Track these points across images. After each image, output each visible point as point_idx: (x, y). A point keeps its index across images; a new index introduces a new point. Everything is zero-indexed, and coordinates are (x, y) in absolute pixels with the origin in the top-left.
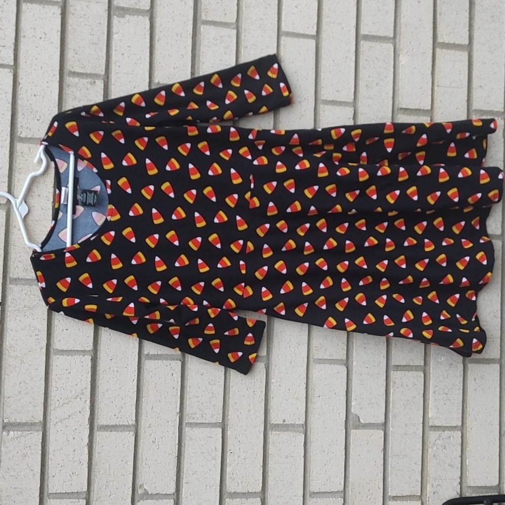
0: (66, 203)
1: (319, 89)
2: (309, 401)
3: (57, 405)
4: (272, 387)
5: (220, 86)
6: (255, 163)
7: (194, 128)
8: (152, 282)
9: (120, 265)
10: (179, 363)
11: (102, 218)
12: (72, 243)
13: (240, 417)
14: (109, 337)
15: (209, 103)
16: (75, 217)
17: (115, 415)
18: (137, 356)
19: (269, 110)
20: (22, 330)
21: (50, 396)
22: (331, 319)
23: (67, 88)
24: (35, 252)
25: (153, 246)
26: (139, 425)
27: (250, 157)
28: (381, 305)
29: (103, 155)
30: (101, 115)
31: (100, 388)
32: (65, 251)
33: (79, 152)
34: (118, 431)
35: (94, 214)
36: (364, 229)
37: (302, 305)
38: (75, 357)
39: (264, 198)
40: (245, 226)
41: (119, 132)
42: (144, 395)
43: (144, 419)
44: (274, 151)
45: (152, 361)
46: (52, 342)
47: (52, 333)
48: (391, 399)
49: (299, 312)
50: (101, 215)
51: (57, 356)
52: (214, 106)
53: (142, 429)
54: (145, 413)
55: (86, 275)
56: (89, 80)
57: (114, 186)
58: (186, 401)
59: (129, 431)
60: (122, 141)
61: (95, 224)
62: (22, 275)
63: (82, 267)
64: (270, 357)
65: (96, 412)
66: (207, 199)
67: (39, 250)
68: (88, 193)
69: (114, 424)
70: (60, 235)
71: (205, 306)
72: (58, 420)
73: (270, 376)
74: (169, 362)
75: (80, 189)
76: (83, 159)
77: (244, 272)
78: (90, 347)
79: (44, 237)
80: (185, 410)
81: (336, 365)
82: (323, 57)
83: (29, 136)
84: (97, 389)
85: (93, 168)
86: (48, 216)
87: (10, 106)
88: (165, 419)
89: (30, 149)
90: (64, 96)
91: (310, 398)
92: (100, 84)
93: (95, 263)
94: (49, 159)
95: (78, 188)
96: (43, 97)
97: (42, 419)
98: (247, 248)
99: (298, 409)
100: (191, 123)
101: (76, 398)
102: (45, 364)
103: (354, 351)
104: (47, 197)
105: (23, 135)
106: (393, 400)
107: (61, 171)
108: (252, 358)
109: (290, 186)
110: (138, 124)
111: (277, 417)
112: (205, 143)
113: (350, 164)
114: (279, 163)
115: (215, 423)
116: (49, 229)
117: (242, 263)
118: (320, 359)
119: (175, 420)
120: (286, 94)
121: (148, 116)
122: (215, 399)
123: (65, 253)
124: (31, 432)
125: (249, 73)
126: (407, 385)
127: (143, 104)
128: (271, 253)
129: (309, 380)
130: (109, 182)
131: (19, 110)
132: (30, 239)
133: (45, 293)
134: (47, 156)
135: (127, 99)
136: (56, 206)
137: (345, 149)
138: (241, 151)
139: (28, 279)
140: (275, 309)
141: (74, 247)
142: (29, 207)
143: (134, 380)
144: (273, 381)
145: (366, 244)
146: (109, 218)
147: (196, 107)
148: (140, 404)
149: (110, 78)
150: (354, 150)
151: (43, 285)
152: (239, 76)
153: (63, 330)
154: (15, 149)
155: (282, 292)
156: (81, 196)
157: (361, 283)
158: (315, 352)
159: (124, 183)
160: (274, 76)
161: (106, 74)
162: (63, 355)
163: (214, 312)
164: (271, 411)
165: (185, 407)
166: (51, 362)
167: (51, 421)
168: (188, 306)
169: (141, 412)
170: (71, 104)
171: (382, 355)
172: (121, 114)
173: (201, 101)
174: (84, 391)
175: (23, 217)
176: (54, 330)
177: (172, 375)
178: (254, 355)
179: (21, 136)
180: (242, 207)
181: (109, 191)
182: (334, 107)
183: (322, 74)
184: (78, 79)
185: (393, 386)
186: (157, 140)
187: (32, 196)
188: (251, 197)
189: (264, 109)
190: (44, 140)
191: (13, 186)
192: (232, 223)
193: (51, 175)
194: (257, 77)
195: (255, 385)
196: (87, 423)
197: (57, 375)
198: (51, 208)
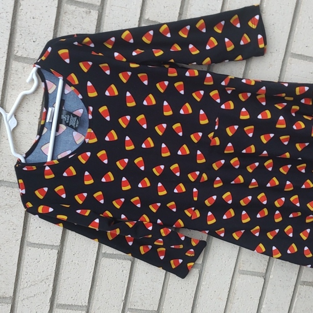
0: (51, 121)
1: (290, 42)
2: (229, 301)
3: (25, 285)
4: (202, 288)
5: (204, 31)
6: (223, 107)
7: (174, 70)
8: (117, 198)
9: (91, 181)
10: (130, 263)
11: (81, 137)
12: (53, 159)
13: (172, 308)
14: (75, 237)
15: (191, 46)
16: (58, 134)
17: (72, 298)
18: (96, 254)
19: (243, 59)
20: (2, 224)
21: (20, 277)
22: (261, 245)
23: (64, 15)
24: (19, 162)
25: (122, 168)
26: (90, 306)
27: (218, 101)
28: (305, 238)
29: (89, 84)
30: (92, 45)
31: (62, 276)
32: (45, 165)
33: (68, 79)
34: (73, 310)
35: (75, 133)
36: (303, 171)
37: (240, 231)
38: (45, 250)
39: (225, 139)
40: (204, 161)
41: (106, 65)
42: (97, 284)
43: (95, 303)
44: (240, 96)
45: (108, 259)
46: (26, 236)
47: (28, 228)
48: (294, 306)
49: (236, 236)
50: (81, 135)
51: (30, 248)
52: (196, 50)
53: (92, 310)
54: (97, 298)
55: (61, 187)
56: (84, 9)
57: (96, 113)
58: (131, 292)
59: (82, 310)
60: (108, 72)
61: (74, 143)
62: (6, 178)
63: (58, 180)
64: (205, 264)
65: (57, 293)
66: (174, 133)
67: (23, 161)
68: (72, 116)
69: (70, 304)
70: (43, 148)
71: (159, 224)
72: (26, 297)
73: (201, 280)
74: (121, 261)
75: (65, 110)
76: (71, 85)
77: (195, 199)
78: (58, 243)
79: (29, 148)
80: (129, 298)
81: (256, 277)
82: (300, 13)
83: (25, 56)
84: (60, 276)
85: (78, 95)
86: (34, 130)
87: (9, 25)
88: (112, 304)
89: (24, 68)
90: (60, 22)
91: (230, 299)
92: (95, 14)
93: (70, 178)
94: (40, 80)
95: (63, 108)
96: (41, 20)
97: (12, 295)
98: (202, 178)
99: (219, 306)
100: (172, 65)
101: (41, 282)
102: (18, 253)
103: (273, 267)
104: (34, 113)
105: (19, 54)
106: (295, 307)
107: (50, 91)
108: (190, 266)
109: (250, 131)
110: (124, 60)
111: (202, 311)
112: (181, 83)
113: (305, 117)
114: (244, 110)
115: (152, 311)
116: (34, 142)
117: (195, 190)
118: (244, 271)
119: (120, 306)
120: (262, 46)
121: (134, 54)
122: (154, 292)
123: (46, 166)
124: (2, 304)
125: (232, 21)
126: (309, 297)
127: (132, 41)
128: (221, 184)
129: (232, 285)
130: (91, 108)
131: (18, 30)
132: (17, 149)
133: (25, 199)
134: (39, 77)
135: (118, 34)
136: (42, 123)
137: (303, 101)
138: (212, 94)
139: (11, 182)
140: (216, 231)
141: (53, 162)
142: (17, 121)
143: (91, 272)
144: (203, 283)
145: (304, 187)
146: (87, 140)
147: (179, 49)
148: (93, 291)
149: (104, 9)
150: (311, 104)
151: (24, 191)
152: (223, 23)
153: (36, 228)
154: (10, 66)
155: (225, 217)
156: (65, 116)
157: (291, 216)
158: (241, 264)
159: (104, 111)
160: (254, 27)
161: (102, 5)
162: (34, 247)
163: (165, 232)
164: (197, 306)
165: (129, 295)
166: (24, 251)
167: (19, 297)
168: (145, 223)
169: (94, 297)
170: (65, 31)
171: (294, 273)
172: (110, 47)
173: (184, 43)
174: (49, 277)
175: (12, 129)
176: (29, 226)
177: (123, 271)
178: (192, 264)
179: (17, 54)
180: (204, 144)
181: (90, 117)
182: (300, 61)
183: (296, 29)
184: (75, 7)
185: (298, 296)
186: (139, 75)
187: (22, 111)
188: (214, 137)
189: (240, 57)
190: (37, 63)
191: (5, 100)
192: (193, 156)
193: (40, 94)
194: (238, 26)
195: (188, 286)
196: (49, 301)
197: (28, 262)
198: (37, 123)
